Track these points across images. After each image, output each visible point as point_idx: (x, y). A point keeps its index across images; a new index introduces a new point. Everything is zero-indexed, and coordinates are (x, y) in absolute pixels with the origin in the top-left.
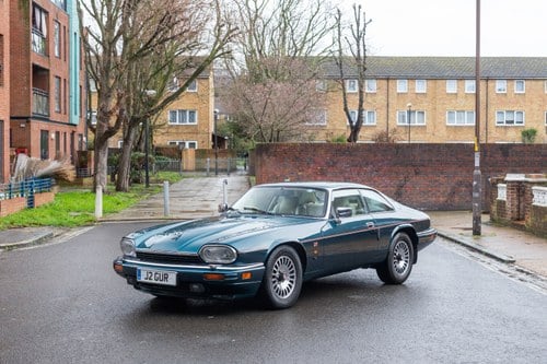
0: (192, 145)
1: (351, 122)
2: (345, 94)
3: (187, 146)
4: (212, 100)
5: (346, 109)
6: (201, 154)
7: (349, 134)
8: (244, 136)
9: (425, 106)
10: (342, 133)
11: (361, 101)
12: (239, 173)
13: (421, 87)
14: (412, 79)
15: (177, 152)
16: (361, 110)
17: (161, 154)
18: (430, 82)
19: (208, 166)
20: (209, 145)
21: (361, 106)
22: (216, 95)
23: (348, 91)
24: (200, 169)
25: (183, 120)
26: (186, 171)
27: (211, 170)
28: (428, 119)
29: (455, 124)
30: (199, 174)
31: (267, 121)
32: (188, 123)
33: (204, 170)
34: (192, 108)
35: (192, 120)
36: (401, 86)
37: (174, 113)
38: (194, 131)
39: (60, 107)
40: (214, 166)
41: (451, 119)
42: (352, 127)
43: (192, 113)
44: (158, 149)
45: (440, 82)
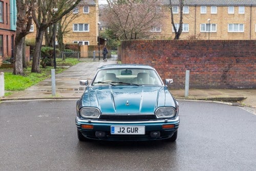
0: (86, 43)
1: (175, 30)
2: (172, 14)
3: (84, 44)
4: (97, 18)
5: (173, 23)
6: (91, 48)
7: (174, 37)
8: (115, 38)
9: (216, 21)
10: (170, 36)
11: (181, 18)
12: (112, 59)
13: (214, 10)
14: (209, 6)
15: (78, 47)
16: (181, 24)
17: (68, 49)
18: (219, 8)
19: (95, 55)
20: (96, 43)
21: (181, 20)
22: (100, 15)
23: (173, 13)
24: (90, 57)
25: (81, 29)
26: (82, 58)
27: (96, 57)
28: (218, 28)
29: (233, 31)
30: (90, 59)
31: (128, 28)
32: (84, 31)
33: (92, 57)
34: (86, 23)
35: (86, 29)
36: (203, 10)
37: (76, 25)
38: (87, 35)
39: (3, 20)
40: (98, 55)
41: (231, 28)
42: (176, 33)
43: (86, 25)
44: (67, 45)
45: (224, 8)
